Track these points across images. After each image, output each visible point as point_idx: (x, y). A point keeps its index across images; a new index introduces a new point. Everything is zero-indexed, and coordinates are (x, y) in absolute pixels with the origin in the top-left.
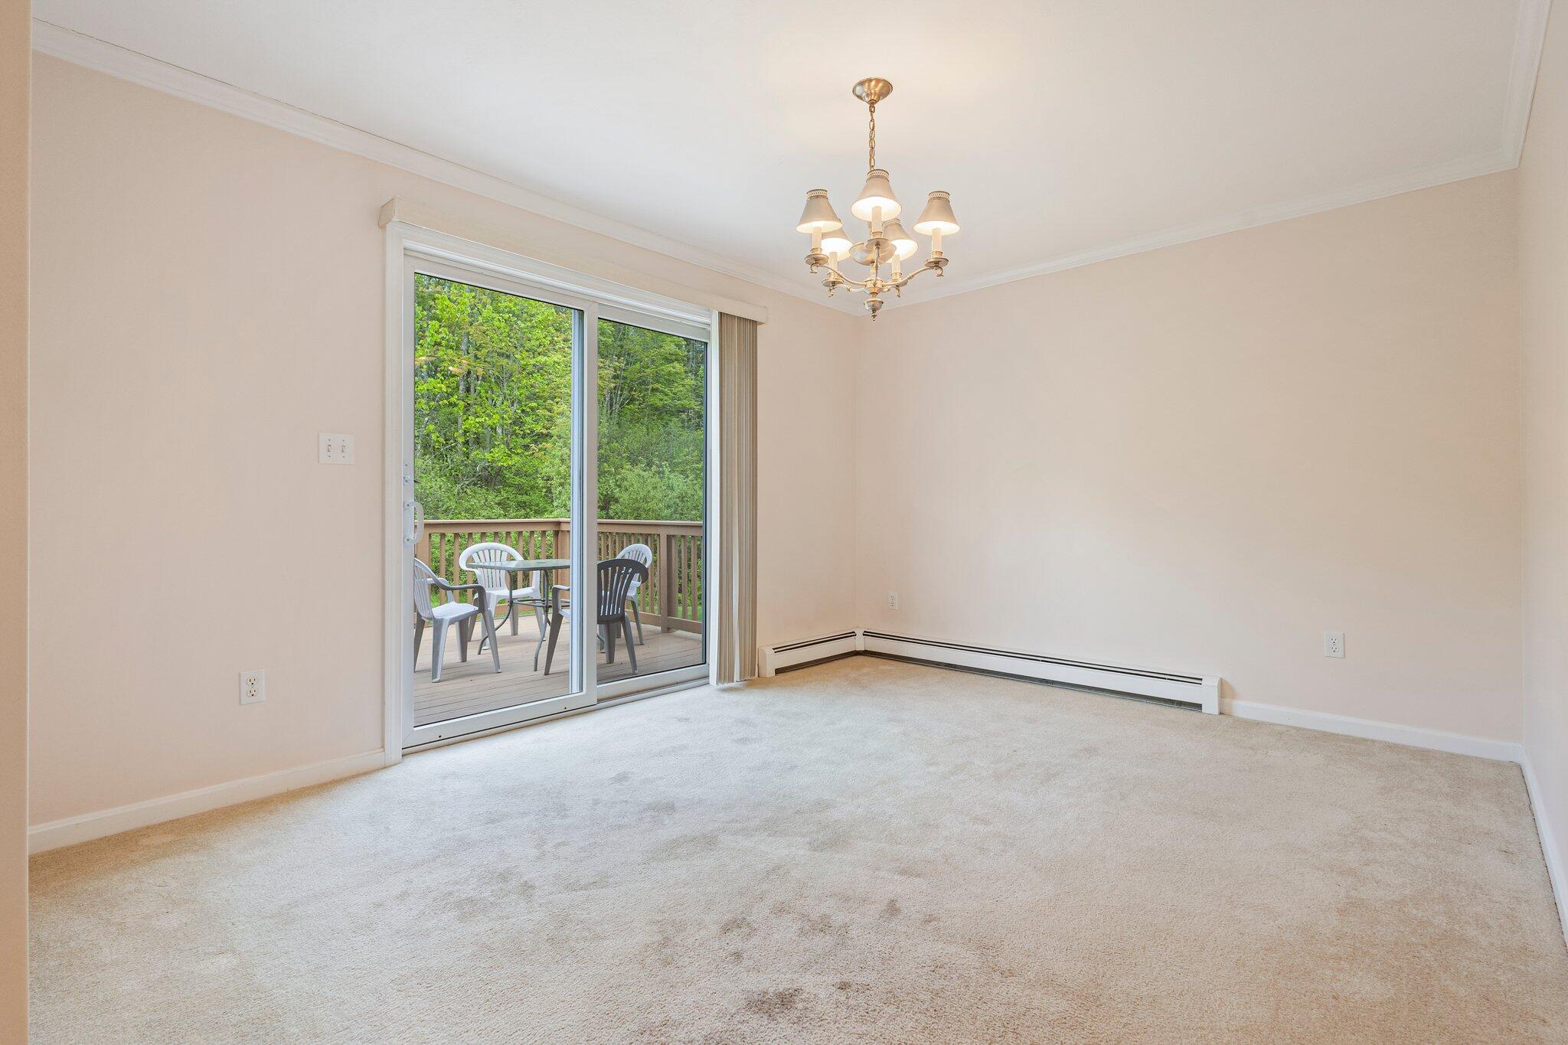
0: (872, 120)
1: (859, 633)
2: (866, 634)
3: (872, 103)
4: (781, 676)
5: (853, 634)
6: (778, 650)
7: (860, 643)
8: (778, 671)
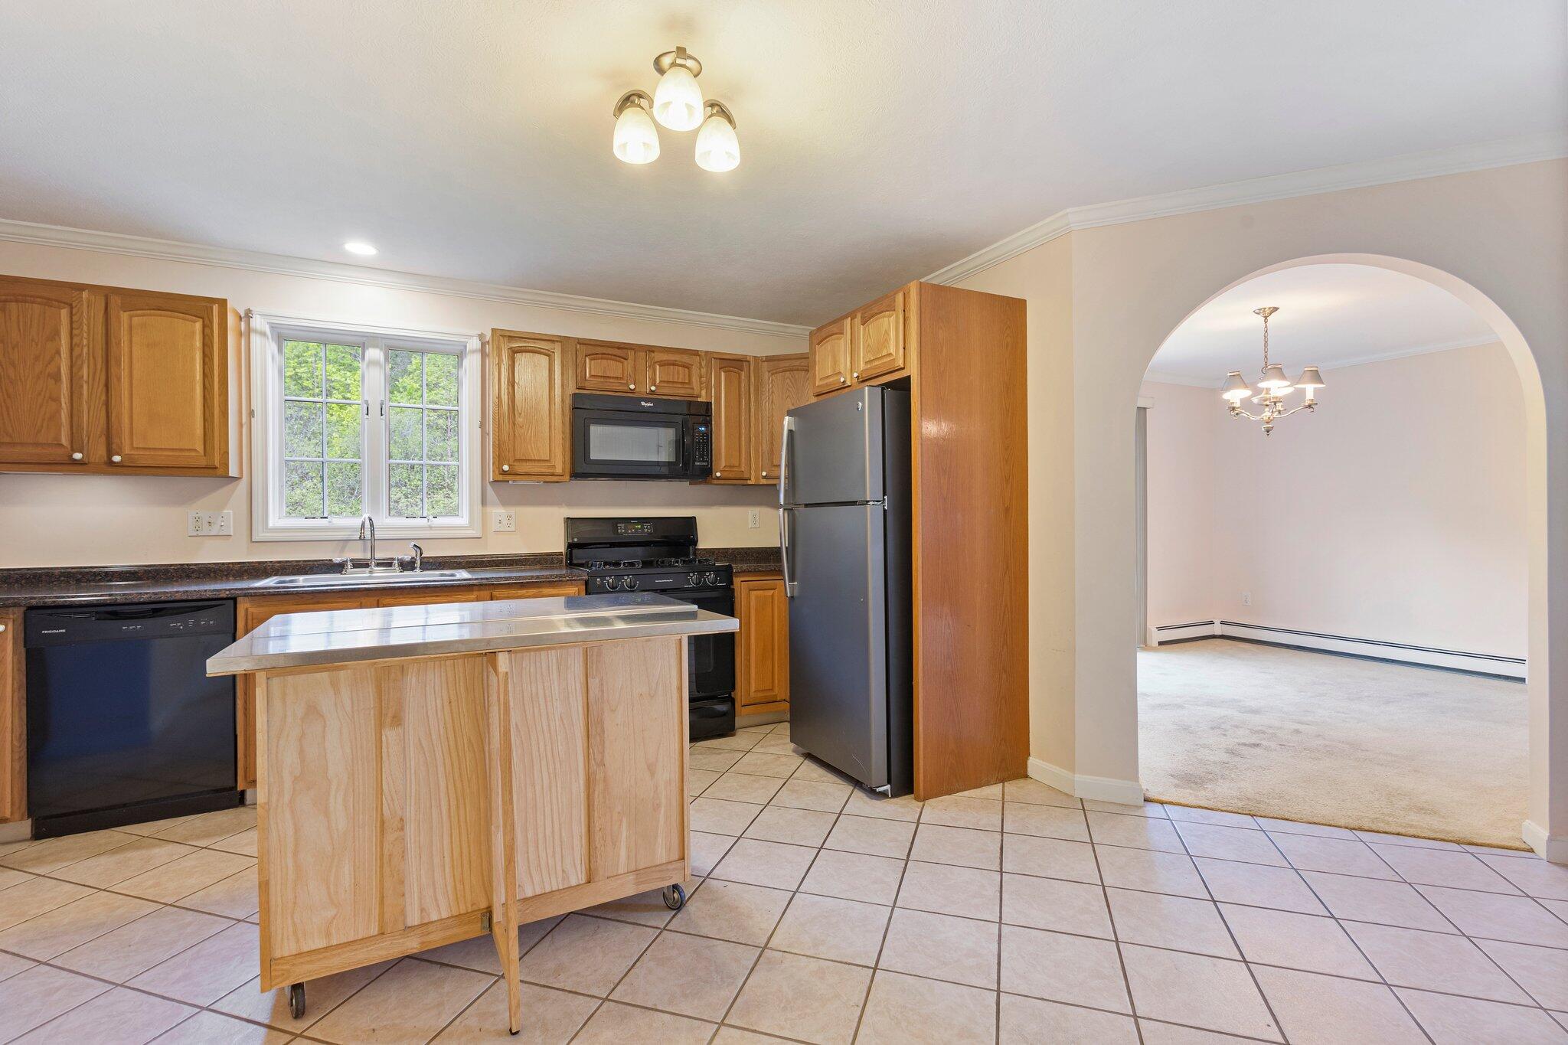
0: (1266, 326)
1: (1217, 622)
2: (1223, 623)
3: (1266, 317)
4: (1163, 647)
5: (1212, 623)
6: (1160, 629)
7: (1218, 629)
8: (1161, 643)
